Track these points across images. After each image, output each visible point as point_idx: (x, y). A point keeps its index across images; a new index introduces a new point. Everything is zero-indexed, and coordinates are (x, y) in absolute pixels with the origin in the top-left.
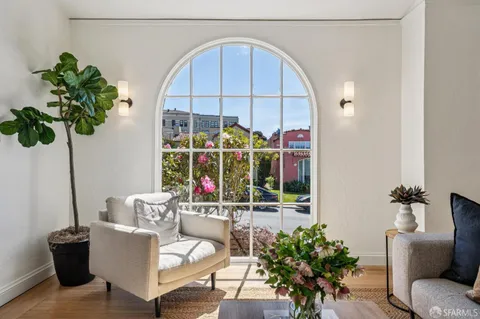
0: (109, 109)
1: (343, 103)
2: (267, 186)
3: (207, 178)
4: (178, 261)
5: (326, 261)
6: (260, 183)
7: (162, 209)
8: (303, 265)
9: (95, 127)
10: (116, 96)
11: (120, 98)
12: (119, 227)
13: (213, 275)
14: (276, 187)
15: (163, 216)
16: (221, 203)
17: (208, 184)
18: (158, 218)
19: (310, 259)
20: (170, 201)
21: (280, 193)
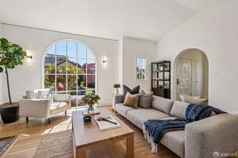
0: (22, 59)
1: (104, 62)
2: (81, 85)
3: (60, 83)
4: (56, 107)
5: (94, 98)
6: (79, 84)
7: (48, 93)
8: (90, 99)
9: (15, 66)
10: (26, 55)
11: (27, 56)
12: (33, 100)
13: (66, 112)
14: (85, 86)
15: (48, 95)
16: (67, 91)
17: (61, 85)
18: (46, 96)
19: (91, 98)
20: (50, 91)
21: (86, 87)
